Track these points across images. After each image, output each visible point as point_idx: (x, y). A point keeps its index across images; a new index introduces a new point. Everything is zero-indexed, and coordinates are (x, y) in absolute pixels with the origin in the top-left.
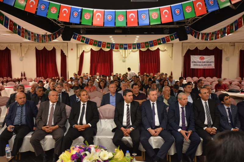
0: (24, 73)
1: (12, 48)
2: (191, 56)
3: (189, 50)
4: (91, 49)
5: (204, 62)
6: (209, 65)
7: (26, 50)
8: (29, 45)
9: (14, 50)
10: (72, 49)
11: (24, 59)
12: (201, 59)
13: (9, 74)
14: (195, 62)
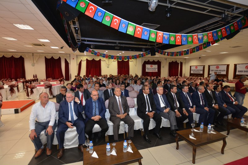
0: (36, 75)
1: (25, 57)
2: (146, 65)
3: (145, 61)
4: (87, 59)
5: (153, 68)
6: (155, 70)
7: (37, 58)
8: (40, 55)
9: (27, 58)
10: (73, 59)
11: (36, 65)
12: (151, 66)
13: (23, 76)
14: (148, 68)
